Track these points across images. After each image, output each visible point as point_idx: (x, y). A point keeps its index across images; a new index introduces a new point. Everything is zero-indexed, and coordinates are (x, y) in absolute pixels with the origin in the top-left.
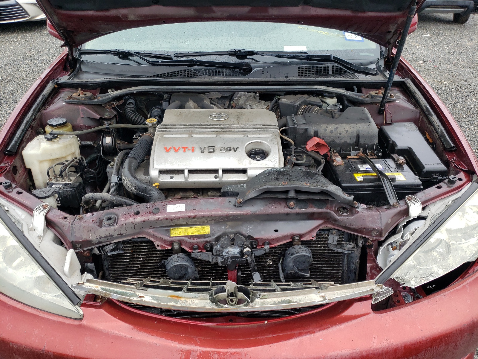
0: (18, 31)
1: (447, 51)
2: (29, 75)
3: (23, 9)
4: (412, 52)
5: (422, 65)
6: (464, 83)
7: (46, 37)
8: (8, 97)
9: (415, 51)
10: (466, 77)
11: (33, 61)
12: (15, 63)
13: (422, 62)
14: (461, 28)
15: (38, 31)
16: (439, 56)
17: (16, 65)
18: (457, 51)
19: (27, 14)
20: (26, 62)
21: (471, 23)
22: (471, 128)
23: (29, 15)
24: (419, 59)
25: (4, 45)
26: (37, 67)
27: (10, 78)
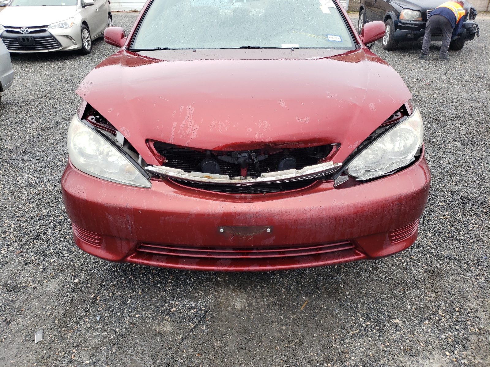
0: (50, 60)
1: (440, 72)
2: (64, 92)
3: (57, 40)
4: (407, 73)
5: (415, 82)
6: (452, 96)
7: (76, 65)
8: (49, 108)
9: (411, 72)
10: (455, 91)
11: (66, 82)
12: (51, 84)
13: (416, 80)
14: (456, 53)
15: (68, 59)
16: (432, 76)
17: (53, 85)
18: (450, 72)
19: (60, 45)
20: (61, 83)
21: (466, 49)
22: (452, 127)
23: (62, 46)
24: (414, 78)
25: (39, 70)
26: (71, 87)
27: (49, 95)
